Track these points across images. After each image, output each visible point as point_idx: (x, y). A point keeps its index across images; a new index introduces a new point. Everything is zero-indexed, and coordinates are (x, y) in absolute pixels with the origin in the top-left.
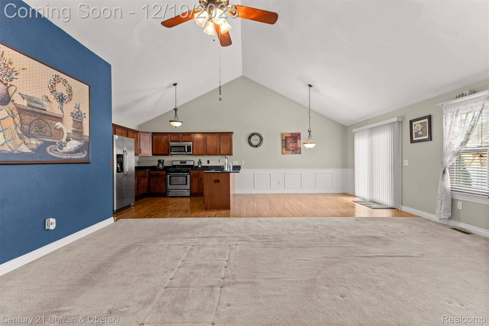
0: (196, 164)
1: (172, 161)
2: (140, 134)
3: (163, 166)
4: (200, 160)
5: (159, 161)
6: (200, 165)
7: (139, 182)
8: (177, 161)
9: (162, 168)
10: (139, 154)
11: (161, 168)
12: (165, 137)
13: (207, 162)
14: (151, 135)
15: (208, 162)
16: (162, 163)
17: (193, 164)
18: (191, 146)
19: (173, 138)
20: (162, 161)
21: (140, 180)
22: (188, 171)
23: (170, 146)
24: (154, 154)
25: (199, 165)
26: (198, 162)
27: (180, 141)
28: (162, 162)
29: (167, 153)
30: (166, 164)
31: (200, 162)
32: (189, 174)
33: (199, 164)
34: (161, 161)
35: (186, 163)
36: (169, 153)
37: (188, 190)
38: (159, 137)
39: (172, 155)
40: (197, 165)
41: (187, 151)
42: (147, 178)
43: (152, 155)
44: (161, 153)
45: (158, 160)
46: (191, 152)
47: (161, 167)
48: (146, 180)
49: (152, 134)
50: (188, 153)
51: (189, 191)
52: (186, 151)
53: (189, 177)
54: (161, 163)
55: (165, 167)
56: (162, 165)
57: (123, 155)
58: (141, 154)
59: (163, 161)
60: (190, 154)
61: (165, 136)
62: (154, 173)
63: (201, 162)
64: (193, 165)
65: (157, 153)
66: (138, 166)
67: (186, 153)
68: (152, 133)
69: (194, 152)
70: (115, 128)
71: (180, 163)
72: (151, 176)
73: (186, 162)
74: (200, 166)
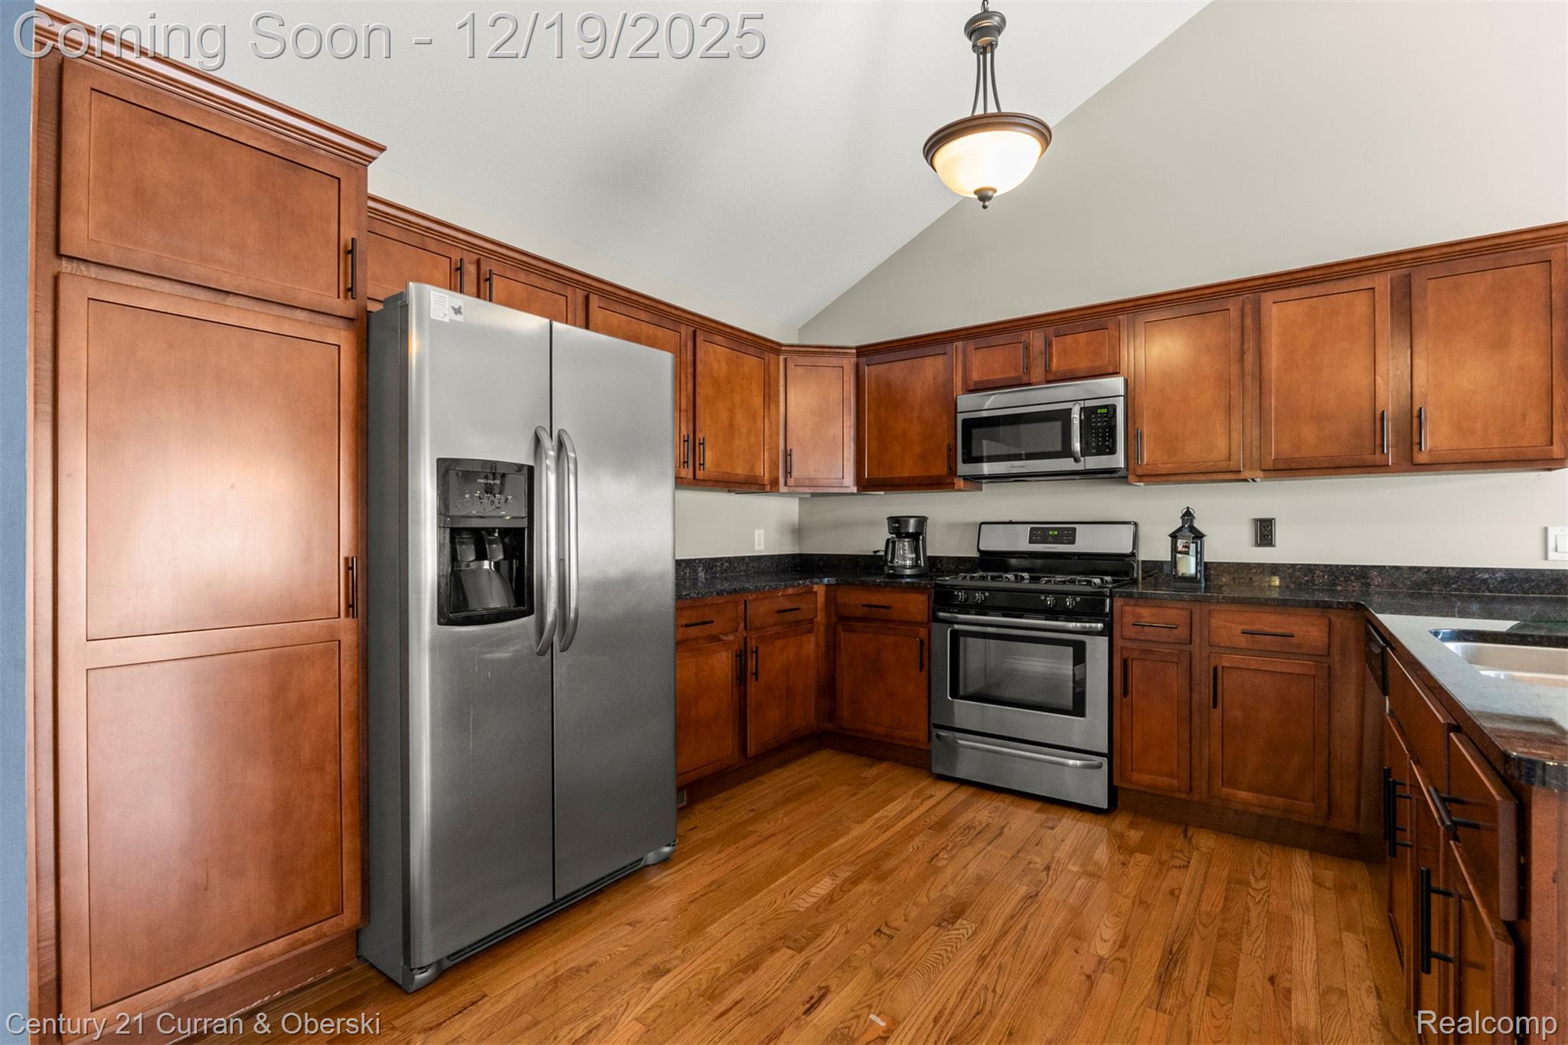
0: (1155, 549)
1: (974, 524)
2: (786, 360)
3: (918, 558)
4: (1188, 515)
5: (897, 525)
6: (1192, 560)
7: (751, 665)
8: (1011, 523)
9: (911, 567)
10: (782, 480)
11: (908, 572)
12: (930, 368)
13: (1247, 533)
14: (848, 363)
15: (1264, 531)
16: (916, 537)
17: (1128, 550)
18: (1114, 408)
19: (984, 363)
20: (912, 521)
21: (756, 652)
22: (1091, 608)
23: (960, 417)
24: (866, 484)
25: (1187, 553)
26: (1174, 536)
27: (1033, 380)
28: (911, 530)
29: (939, 469)
30: (939, 544)
31: (1189, 531)
32: (1100, 625)
33: (1180, 548)
34: (907, 524)
35: (1073, 542)
36: (952, 471)
37: (1097, 760)
38: (896, 371)
39: (976, 481)
40: (1165, 556)
41: (1085, 452)
42: (811, 631)
43: (855, 490)
44: (908, 469)
45: (893, 520)
46: (1112, 451)
47: (908, 563)
48: (811, 646)
49: (854, 360)
50: (1093, 462)
51: (1100, 766)
52: (1077, 446)
53: (1098, 649)
54: (908, 535)
55: (933, 561)
56: (916, 550)
57: (531, 469)
58: (791, 481)
59: (922, 521)
60: (1108, 475)
61: (928, 361)
62: (855, 599)
63: (1198, 536)
64: (1133, 555)
65: (883, 474)
66: (797, 552)
67: (1077, 460)
68: (857, 348)
69: (1149, 454)
70: (587, 299)
71: (1031, 542)
72: (841, 620)
73: (1075, 529)
74: (1188, 566)
